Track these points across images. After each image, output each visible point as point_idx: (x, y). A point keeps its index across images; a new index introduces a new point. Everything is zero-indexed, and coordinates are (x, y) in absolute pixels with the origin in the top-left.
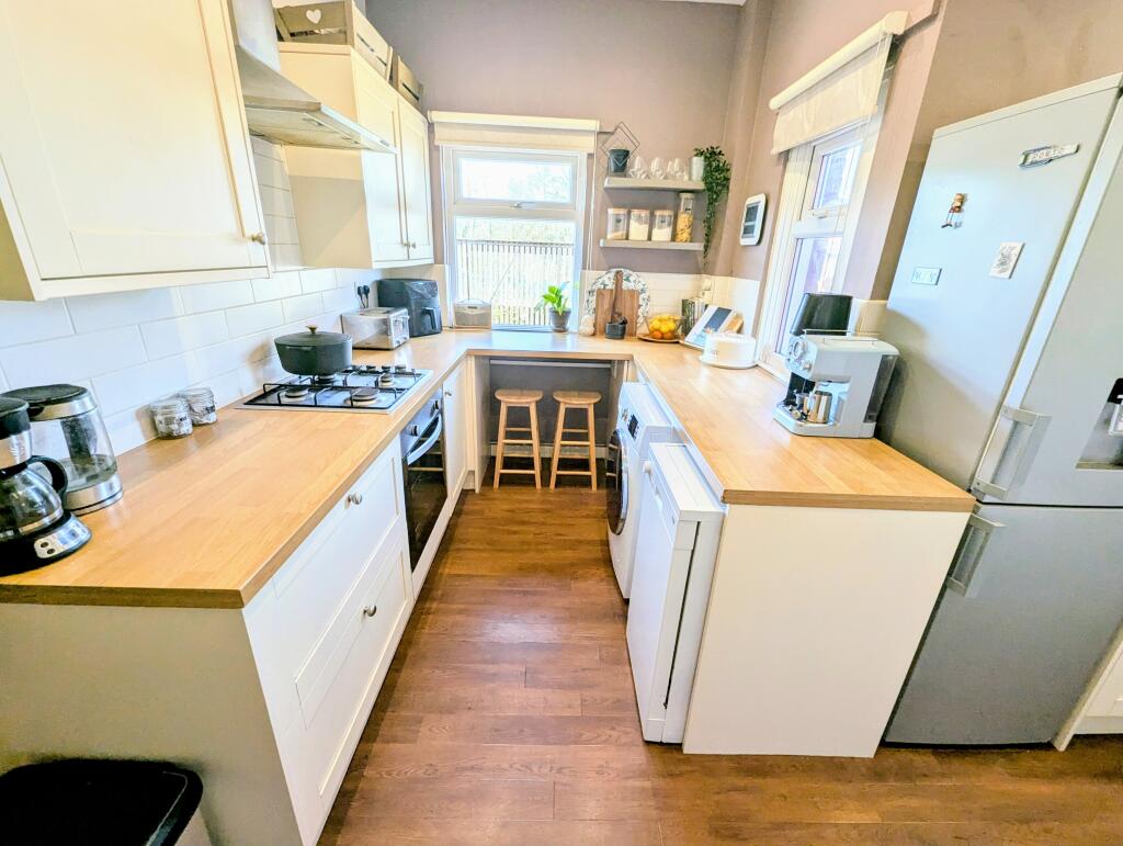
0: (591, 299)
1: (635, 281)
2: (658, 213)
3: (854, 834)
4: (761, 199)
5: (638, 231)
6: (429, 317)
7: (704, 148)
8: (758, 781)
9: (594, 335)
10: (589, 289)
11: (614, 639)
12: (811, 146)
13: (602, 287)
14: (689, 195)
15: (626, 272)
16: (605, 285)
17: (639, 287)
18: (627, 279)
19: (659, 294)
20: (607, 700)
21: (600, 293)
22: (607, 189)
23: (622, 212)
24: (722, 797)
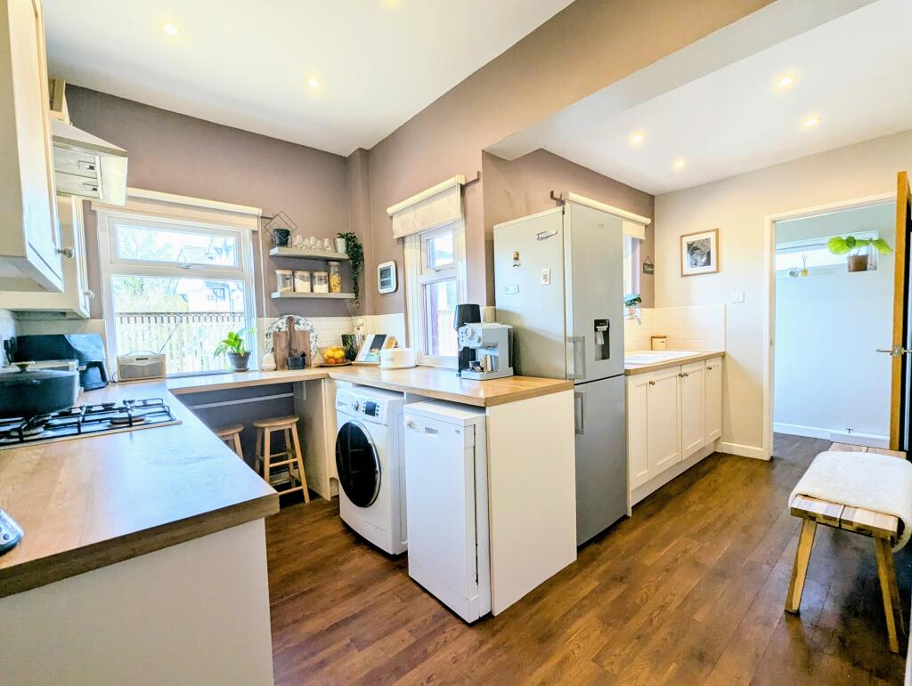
0: (268, 341)
1: (304, 324)
2: (316, 274)
3: (594, 595)
4: (391, 264)
5: (302, 286)
6: (97, 370)
7: (344, 232)
8: (540, 603)
9: (275, 370)
10: (266, 332)
11: (401, 585)
12: (418, 235)
13: (277, 330)
14: (335, 263)
15: (296, 317)
16: (280, 329)
17: (308, 328)
18: (298, 323)
19: (324, 333)
20: (426, 620)
21: (276, 335)
22: (273, 256)
23: (288, 273)
24: (530, 623)
